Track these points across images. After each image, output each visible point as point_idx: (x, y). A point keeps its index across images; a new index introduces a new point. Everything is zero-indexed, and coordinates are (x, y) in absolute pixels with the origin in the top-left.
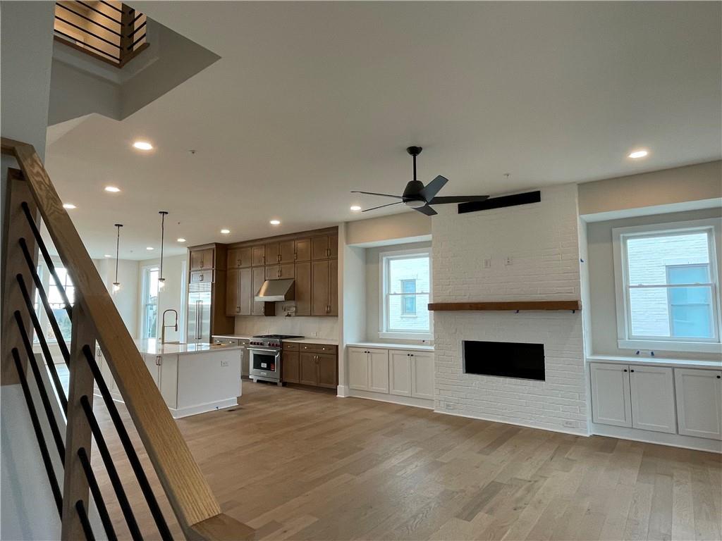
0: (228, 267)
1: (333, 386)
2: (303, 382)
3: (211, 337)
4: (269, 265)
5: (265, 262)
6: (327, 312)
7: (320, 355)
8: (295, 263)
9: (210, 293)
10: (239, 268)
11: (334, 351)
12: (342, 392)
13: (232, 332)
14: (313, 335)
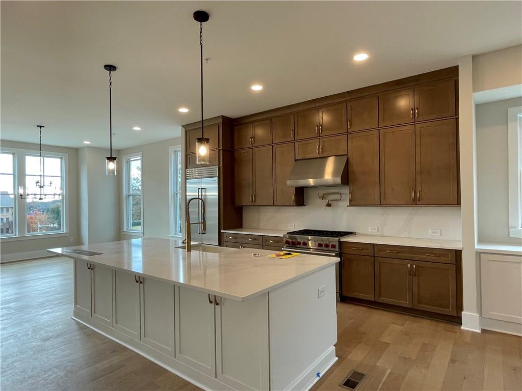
0: (236, 148)
1: (451, 311)
2: (384, 299)
3: (220, 234)
4: (302, 140)
5: (294, 136)
6: (414, 200)
7: (420, 264)
8: (348, 133)
9: (216, 178)
10: (252, 148)
11: (451, 258)
12: (470, 321)
13: (240, 226)
14: (370, 231)
